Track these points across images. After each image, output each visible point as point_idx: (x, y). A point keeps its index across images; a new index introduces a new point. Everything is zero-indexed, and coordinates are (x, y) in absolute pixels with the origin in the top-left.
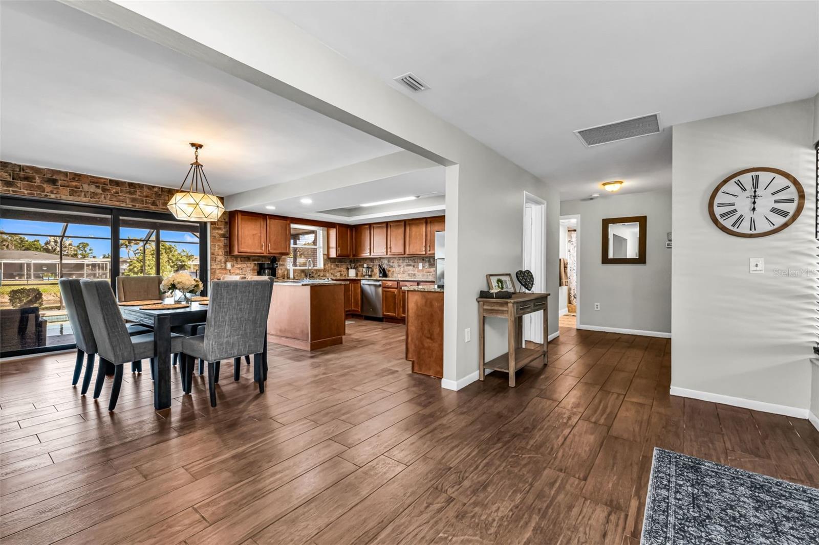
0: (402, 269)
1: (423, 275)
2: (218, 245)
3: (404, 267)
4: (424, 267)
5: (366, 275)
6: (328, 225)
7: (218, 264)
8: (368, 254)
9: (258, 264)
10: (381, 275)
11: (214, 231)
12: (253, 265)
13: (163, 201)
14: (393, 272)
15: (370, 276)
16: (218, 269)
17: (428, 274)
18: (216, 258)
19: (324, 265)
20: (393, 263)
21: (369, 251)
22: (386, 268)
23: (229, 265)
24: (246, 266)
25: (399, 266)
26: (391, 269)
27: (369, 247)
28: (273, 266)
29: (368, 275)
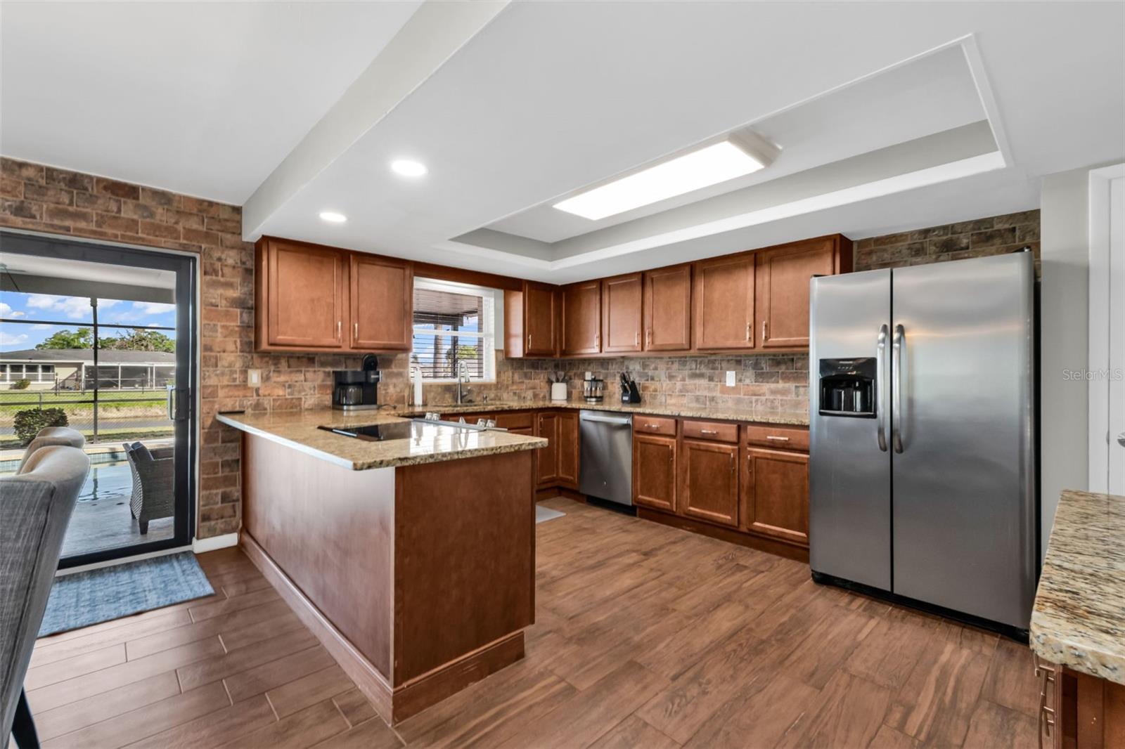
0: (679, 385)
1: (739, 401)
2: (223, 327)
3: (683, 380)
4: (740, 380)
5: (591, 397)
6: (506, 284)
7: (223, 374)
8: (597, 350)
9: (333, 372)
10: (626, 398)
11: (211, 291)
12: (321, 376)
13: (52, 206)
14: (655, 390)
15: (600, 399)
16: (223, 387)
17: (754, 398)
18: (216, 357)
19: (498, 374)
20: (656, 369)
21: (597, 342)
22: (637, 381)
23: (254, 377)
24: (302, 378)
25: (671, 377)
26: (648, 383)
27: (598, 333)
28: (367, 377)
29: (596, 397)
